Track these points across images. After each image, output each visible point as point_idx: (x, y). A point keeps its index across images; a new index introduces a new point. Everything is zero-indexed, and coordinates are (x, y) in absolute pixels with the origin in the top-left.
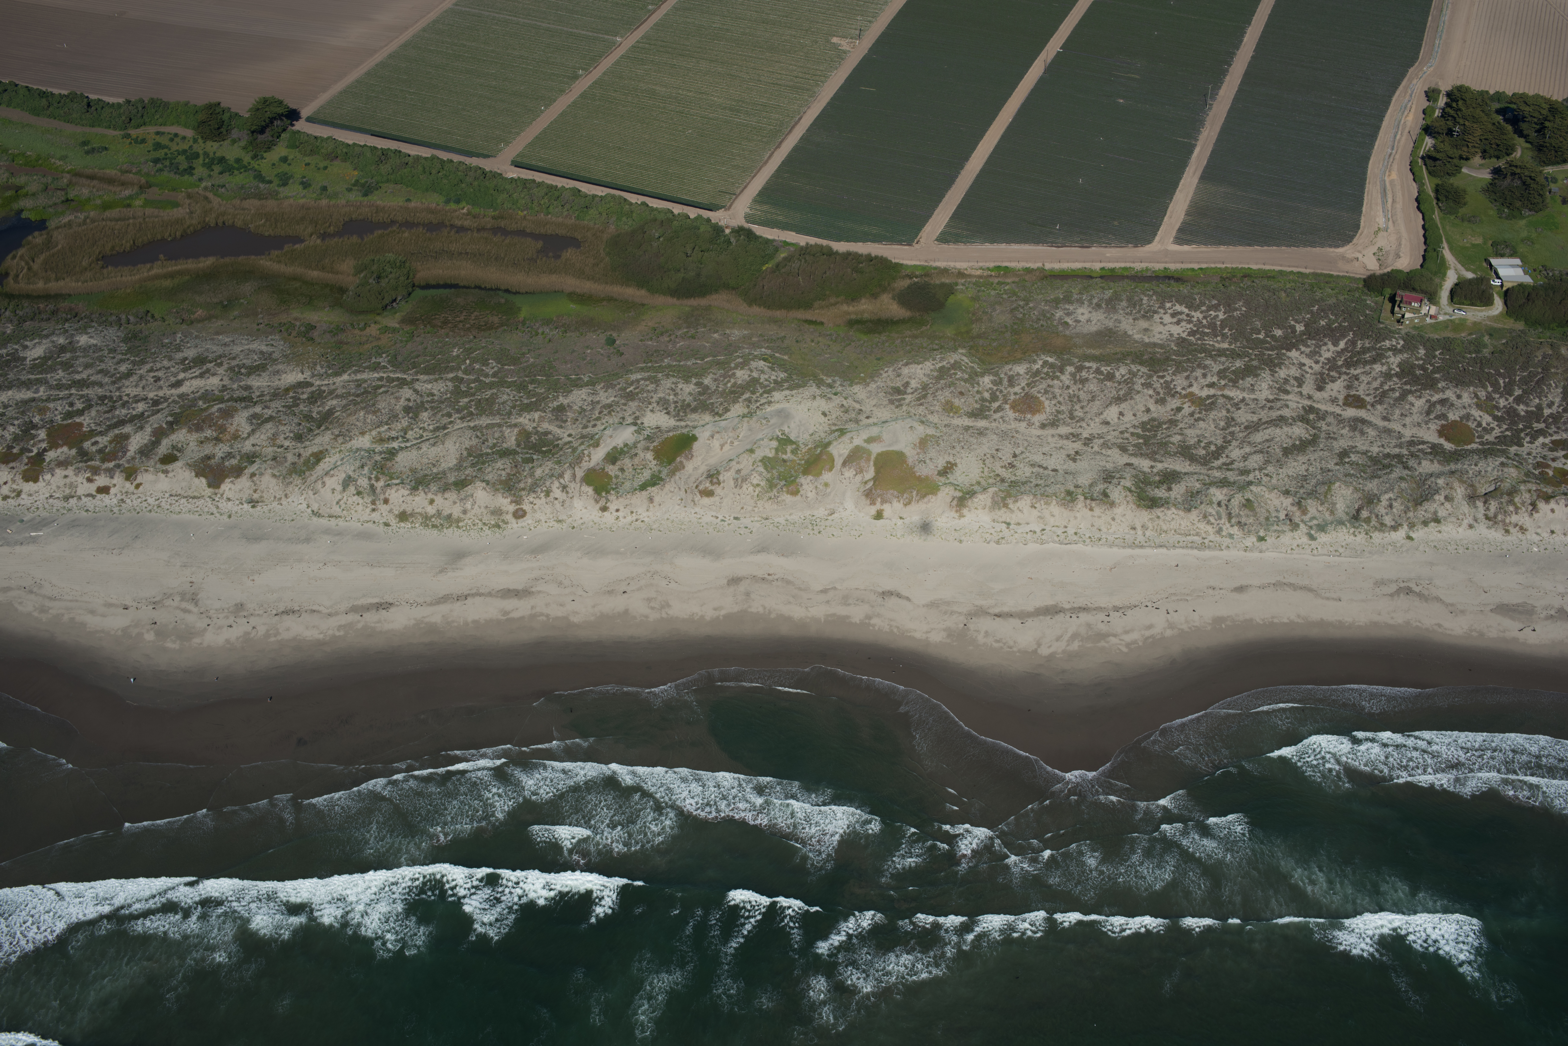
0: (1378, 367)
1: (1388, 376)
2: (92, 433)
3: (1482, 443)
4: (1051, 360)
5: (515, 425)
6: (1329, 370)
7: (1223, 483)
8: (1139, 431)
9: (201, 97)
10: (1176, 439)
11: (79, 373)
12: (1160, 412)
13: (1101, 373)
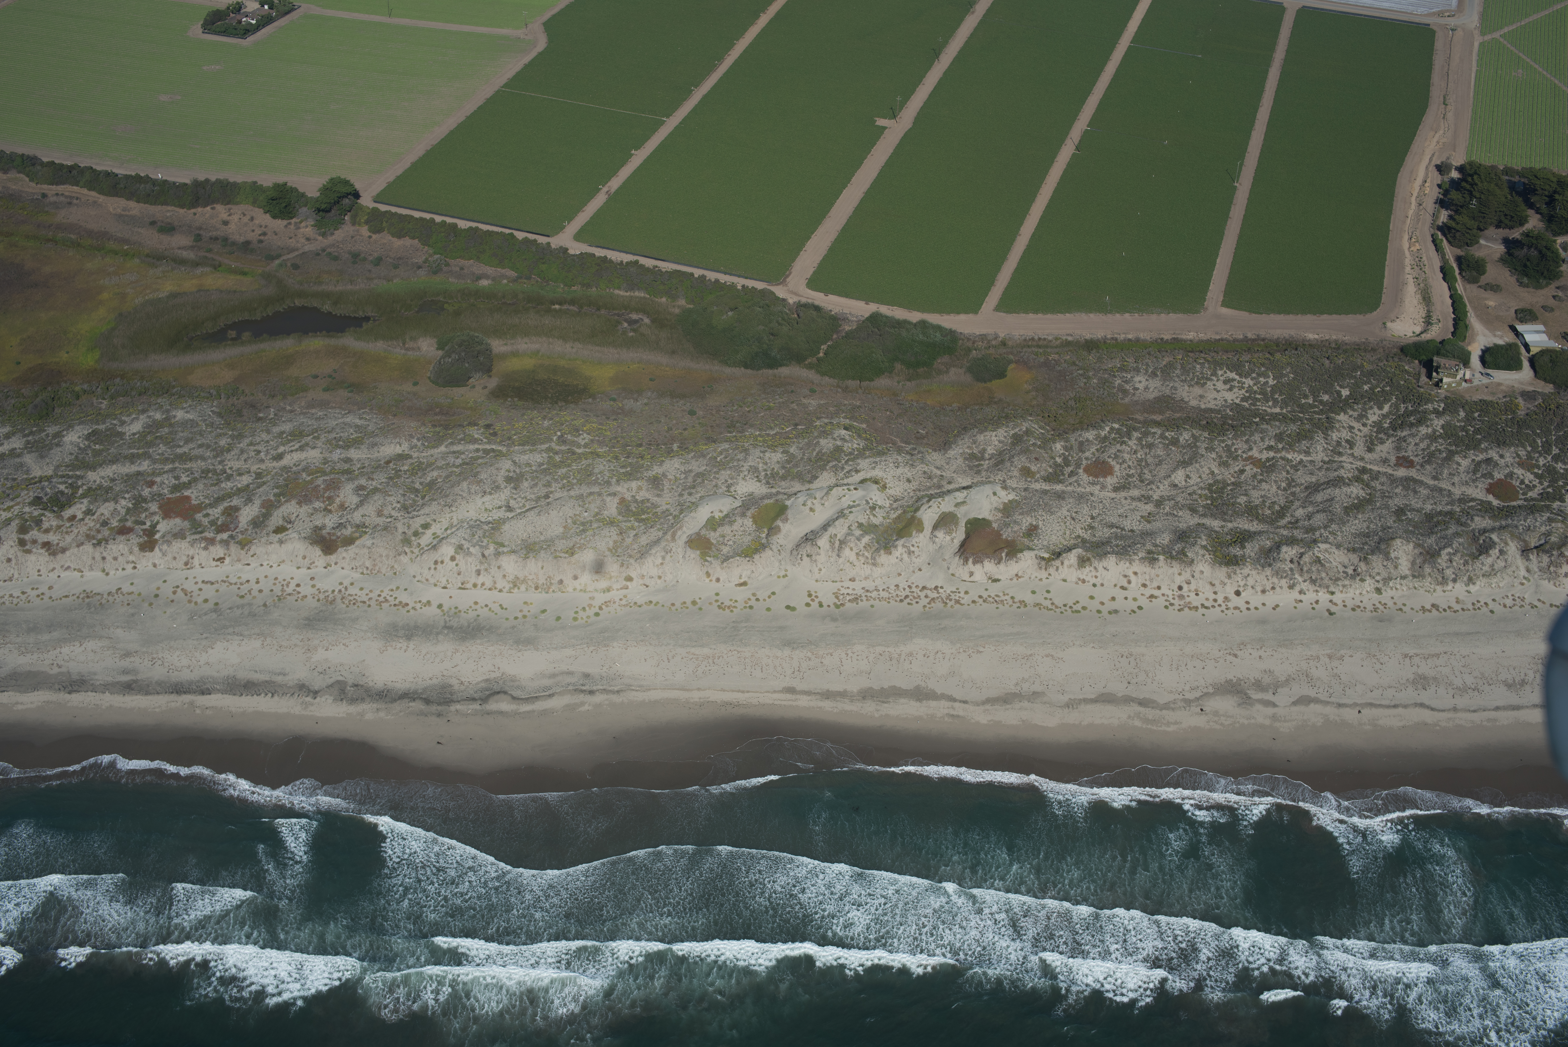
0: (1423, 430)
1: (1433, 438)
2: (201, 506)
3: (1525, 500)
4: (1116, 426)
5: (614, 494)
6: (1377, 432)
7: (1291, 541)
8: (1206, 492)
9: (267, 178)
10: (1242, 500)
11: (180, 446)
12: (1225, 474)
13: (1166, 438)
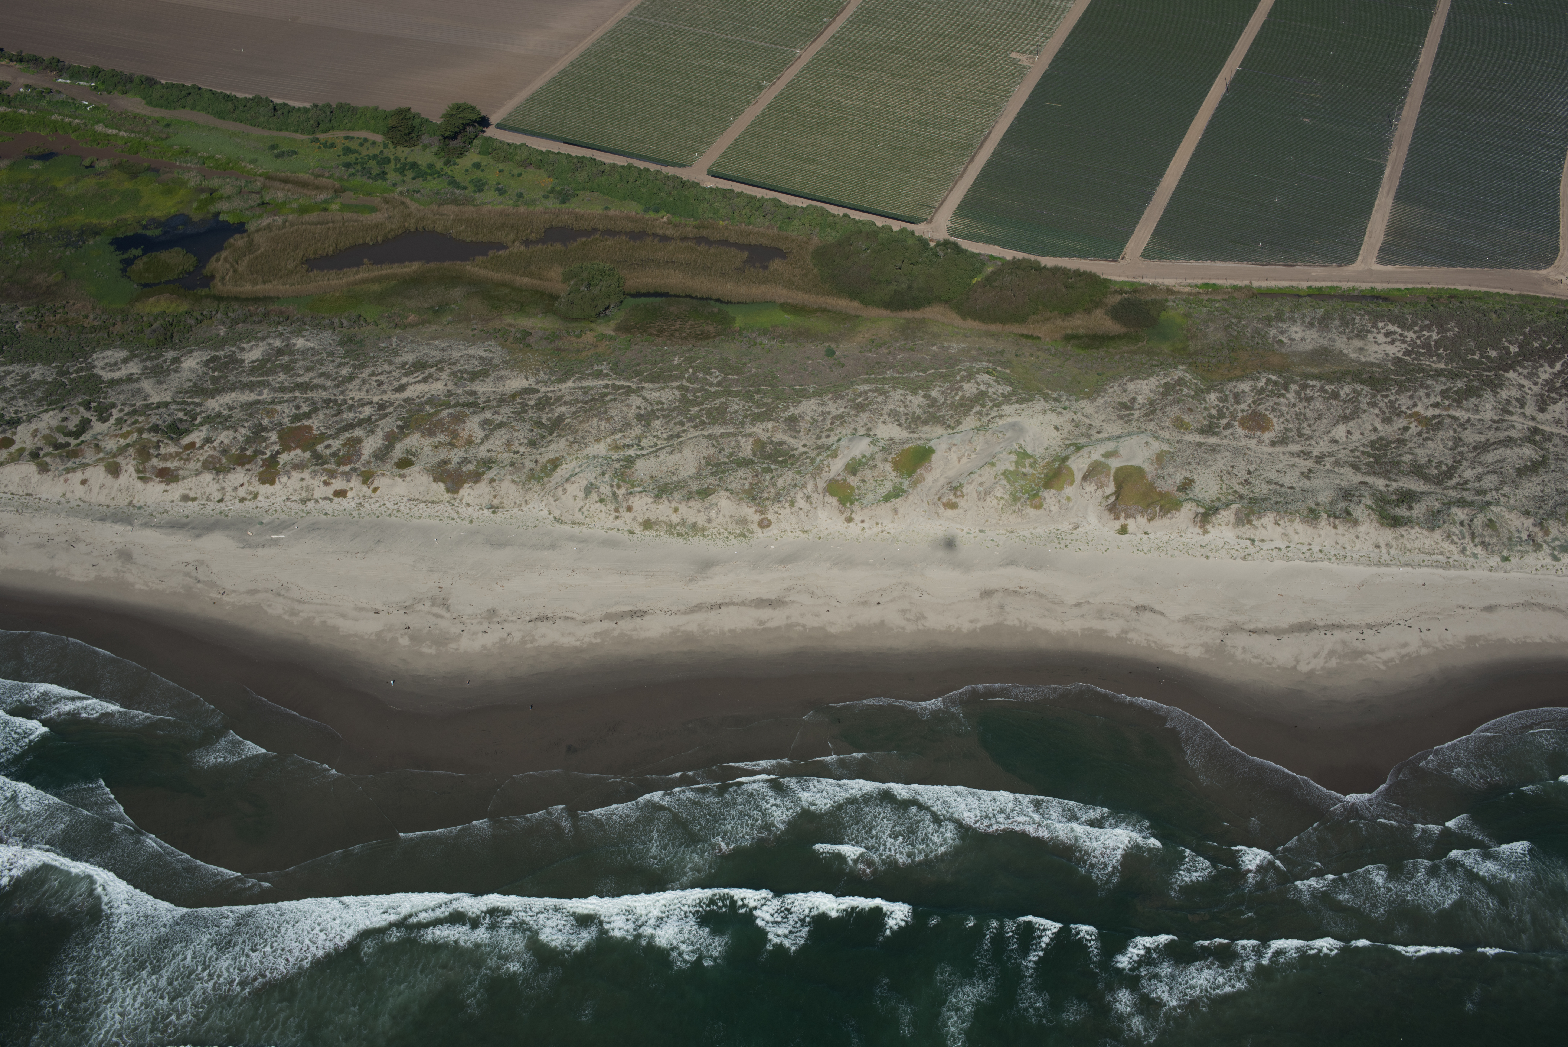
2: (322, 437)
4: (1274, 378)
5: (750, 435)
6: (1548, 391)
7: (1462, 503)
8: (1369, 449)
9: (390, 102)
10: (1407, 458)
11: (300, 376)
12: (1389, 431)
13: (1326, 391)
